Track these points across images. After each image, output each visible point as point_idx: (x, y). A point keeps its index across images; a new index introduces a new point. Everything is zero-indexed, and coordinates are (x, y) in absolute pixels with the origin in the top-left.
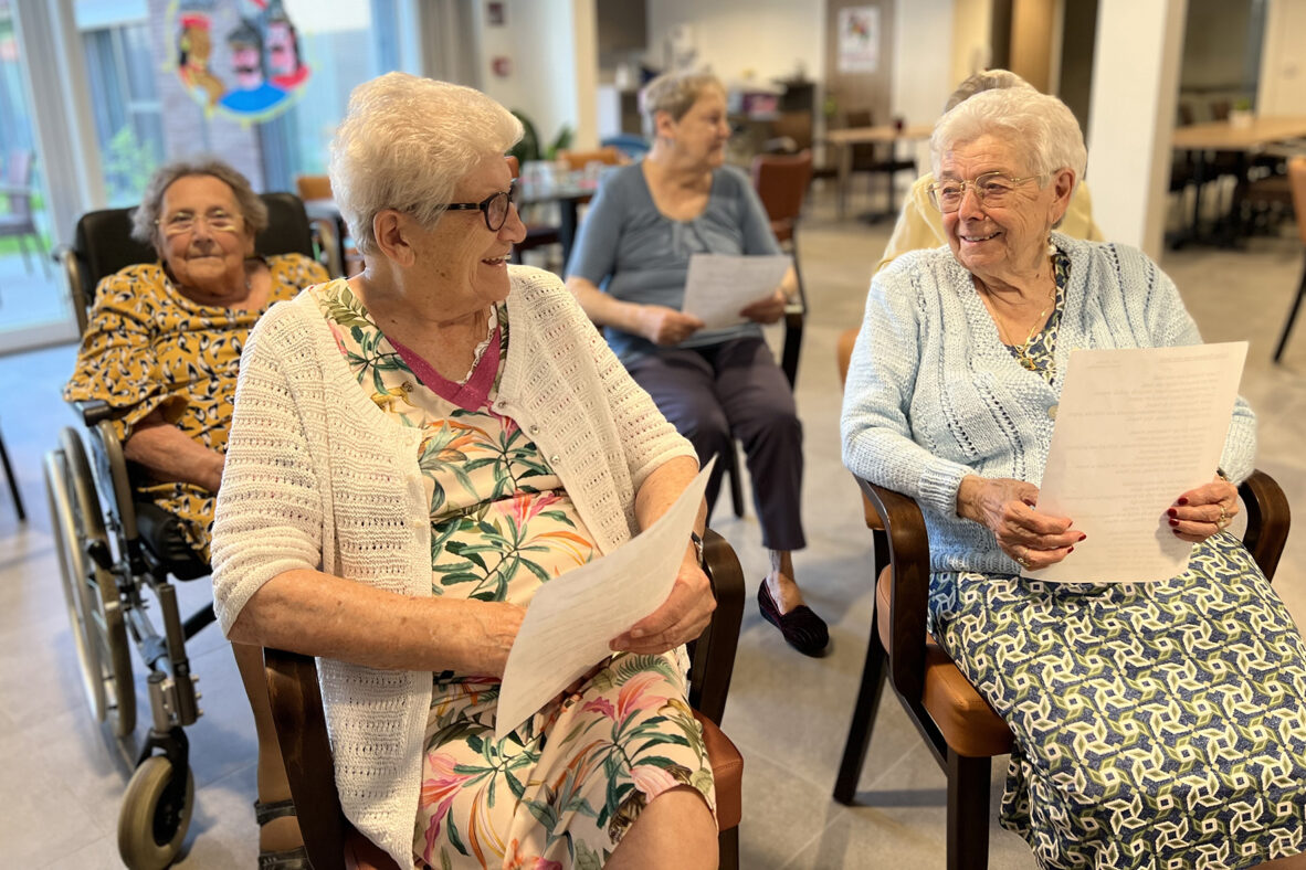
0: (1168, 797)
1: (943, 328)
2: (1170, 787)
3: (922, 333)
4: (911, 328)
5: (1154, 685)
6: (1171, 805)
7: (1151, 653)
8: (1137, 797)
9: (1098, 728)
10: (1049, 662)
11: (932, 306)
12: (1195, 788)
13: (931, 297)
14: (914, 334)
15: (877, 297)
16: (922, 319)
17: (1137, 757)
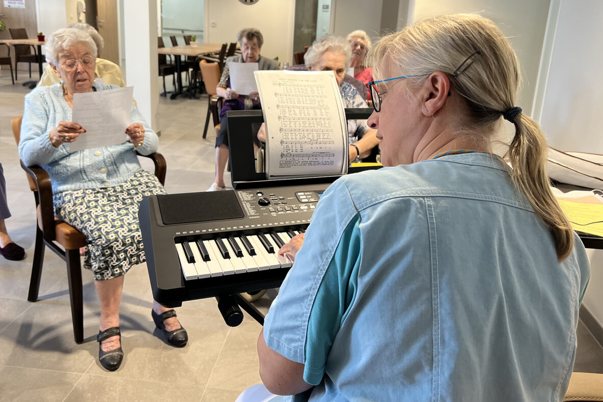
0: (129, 239)
1: (55, 111)
2: (129, 236)
3: (48, 114)
4: (43, 112)
5: (125, 212)
6: (130, 241)
7: (124, 204)
8: (120, 241)
9: (109, 225)
10: (93, 210)
11: (50, 104)
12: (137, 235)
13: (49, 101)
14: (45, 114)
15: (29, 103)
16: (47, 109)
17: (120, 230)
